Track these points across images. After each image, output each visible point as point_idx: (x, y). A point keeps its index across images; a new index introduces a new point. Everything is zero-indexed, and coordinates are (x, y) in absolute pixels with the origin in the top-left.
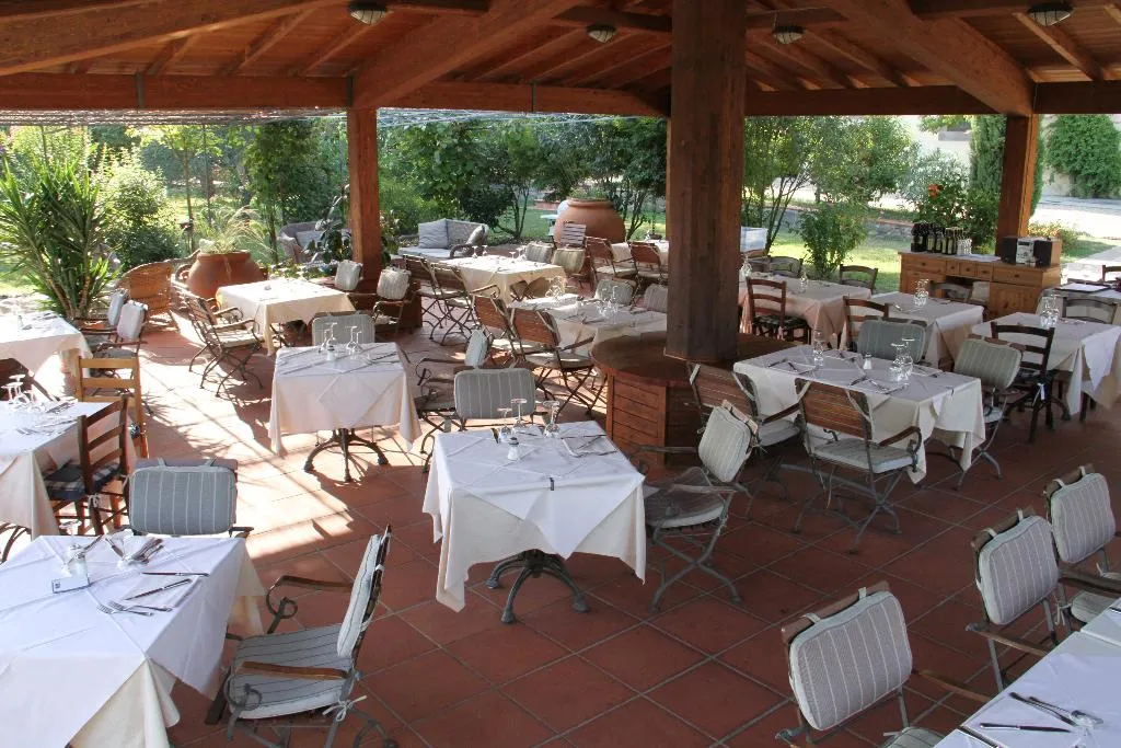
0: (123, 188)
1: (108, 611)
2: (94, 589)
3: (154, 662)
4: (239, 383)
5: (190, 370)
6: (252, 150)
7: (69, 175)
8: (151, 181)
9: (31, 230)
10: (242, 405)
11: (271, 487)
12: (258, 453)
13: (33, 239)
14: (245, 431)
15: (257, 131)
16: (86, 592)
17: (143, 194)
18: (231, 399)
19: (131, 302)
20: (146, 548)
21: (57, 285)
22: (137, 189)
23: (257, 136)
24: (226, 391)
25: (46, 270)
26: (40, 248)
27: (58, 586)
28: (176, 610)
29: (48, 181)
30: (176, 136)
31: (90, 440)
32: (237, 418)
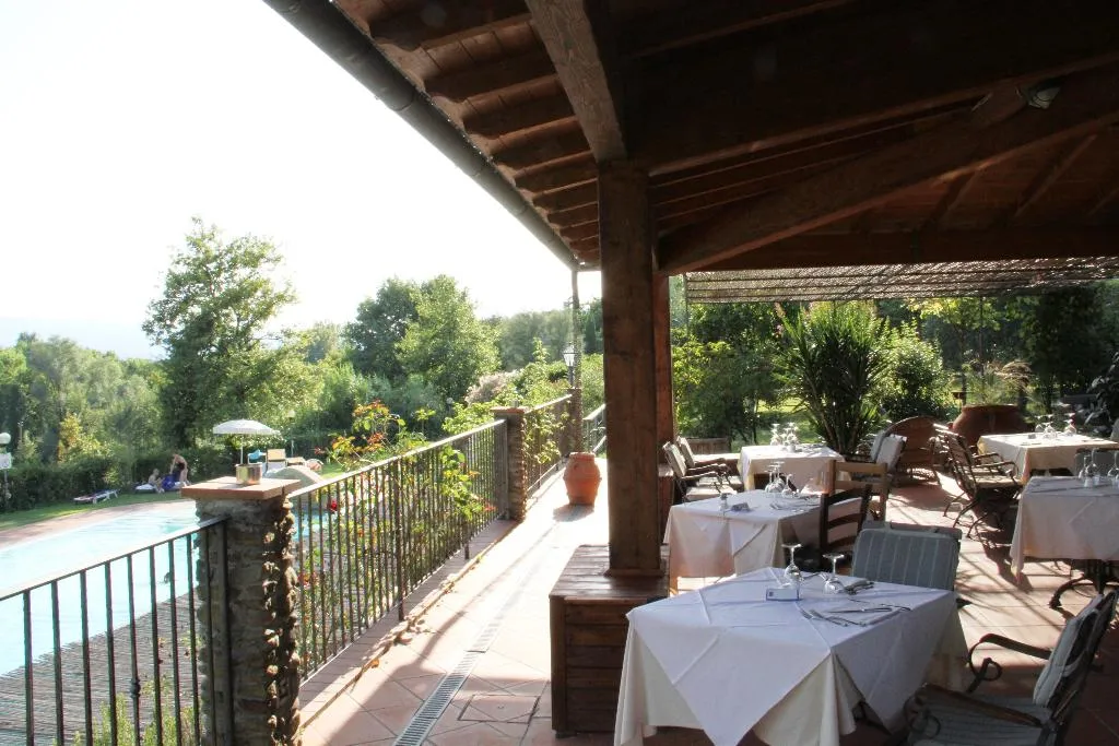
0: (901, 358)
1: (808, 617)
2: (801, 603)
3: (839, 660)
4: (993, 529)
5: (945, 515)
6: (1030, 323)
7: (850, 327)
8: (927, 352)
9: (812, 375)
10: (992, 546)
11: (1010, 614)
12: (1001, 586)
13: (813, 381)
14: (992, 567)
15: (1036, 303)
16: (794, 603)
17: (919, 364)
18: (982, 541)
19: (892, 435)
20: (857, 585)
21: (829, 425)
22: (915, 360)
23: (1036, 307)
24: (978, 535)
25: (822, 411)
26: (820, 394)
27: (771, 594)
28: (870, 627)
29: (831, 332)
30: (955, 310)
31: (830, 519)
32: (985, 555)
